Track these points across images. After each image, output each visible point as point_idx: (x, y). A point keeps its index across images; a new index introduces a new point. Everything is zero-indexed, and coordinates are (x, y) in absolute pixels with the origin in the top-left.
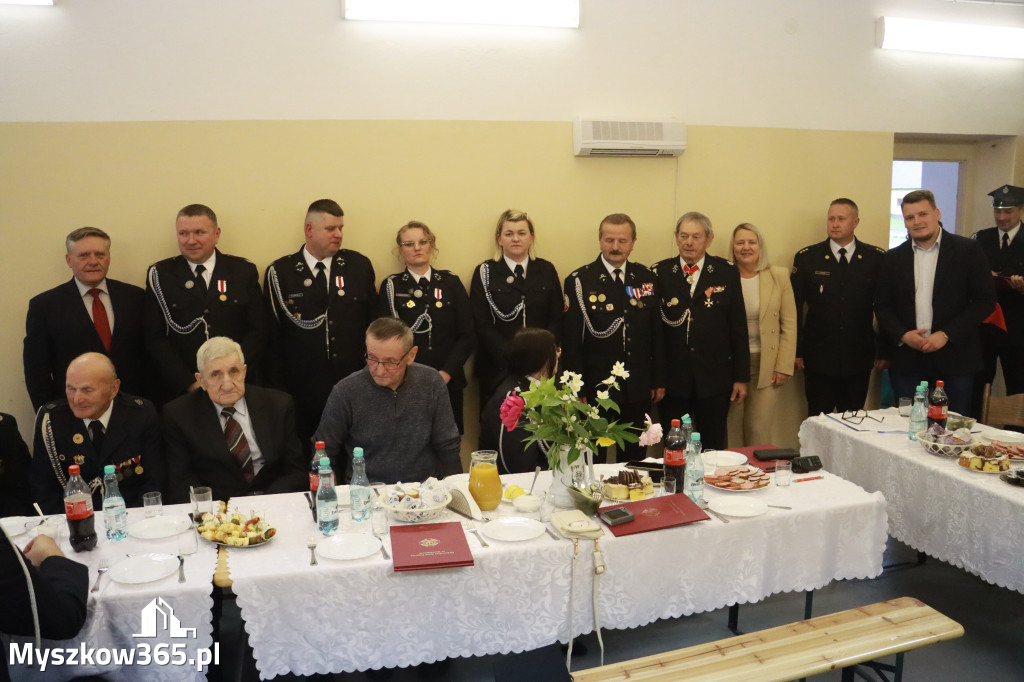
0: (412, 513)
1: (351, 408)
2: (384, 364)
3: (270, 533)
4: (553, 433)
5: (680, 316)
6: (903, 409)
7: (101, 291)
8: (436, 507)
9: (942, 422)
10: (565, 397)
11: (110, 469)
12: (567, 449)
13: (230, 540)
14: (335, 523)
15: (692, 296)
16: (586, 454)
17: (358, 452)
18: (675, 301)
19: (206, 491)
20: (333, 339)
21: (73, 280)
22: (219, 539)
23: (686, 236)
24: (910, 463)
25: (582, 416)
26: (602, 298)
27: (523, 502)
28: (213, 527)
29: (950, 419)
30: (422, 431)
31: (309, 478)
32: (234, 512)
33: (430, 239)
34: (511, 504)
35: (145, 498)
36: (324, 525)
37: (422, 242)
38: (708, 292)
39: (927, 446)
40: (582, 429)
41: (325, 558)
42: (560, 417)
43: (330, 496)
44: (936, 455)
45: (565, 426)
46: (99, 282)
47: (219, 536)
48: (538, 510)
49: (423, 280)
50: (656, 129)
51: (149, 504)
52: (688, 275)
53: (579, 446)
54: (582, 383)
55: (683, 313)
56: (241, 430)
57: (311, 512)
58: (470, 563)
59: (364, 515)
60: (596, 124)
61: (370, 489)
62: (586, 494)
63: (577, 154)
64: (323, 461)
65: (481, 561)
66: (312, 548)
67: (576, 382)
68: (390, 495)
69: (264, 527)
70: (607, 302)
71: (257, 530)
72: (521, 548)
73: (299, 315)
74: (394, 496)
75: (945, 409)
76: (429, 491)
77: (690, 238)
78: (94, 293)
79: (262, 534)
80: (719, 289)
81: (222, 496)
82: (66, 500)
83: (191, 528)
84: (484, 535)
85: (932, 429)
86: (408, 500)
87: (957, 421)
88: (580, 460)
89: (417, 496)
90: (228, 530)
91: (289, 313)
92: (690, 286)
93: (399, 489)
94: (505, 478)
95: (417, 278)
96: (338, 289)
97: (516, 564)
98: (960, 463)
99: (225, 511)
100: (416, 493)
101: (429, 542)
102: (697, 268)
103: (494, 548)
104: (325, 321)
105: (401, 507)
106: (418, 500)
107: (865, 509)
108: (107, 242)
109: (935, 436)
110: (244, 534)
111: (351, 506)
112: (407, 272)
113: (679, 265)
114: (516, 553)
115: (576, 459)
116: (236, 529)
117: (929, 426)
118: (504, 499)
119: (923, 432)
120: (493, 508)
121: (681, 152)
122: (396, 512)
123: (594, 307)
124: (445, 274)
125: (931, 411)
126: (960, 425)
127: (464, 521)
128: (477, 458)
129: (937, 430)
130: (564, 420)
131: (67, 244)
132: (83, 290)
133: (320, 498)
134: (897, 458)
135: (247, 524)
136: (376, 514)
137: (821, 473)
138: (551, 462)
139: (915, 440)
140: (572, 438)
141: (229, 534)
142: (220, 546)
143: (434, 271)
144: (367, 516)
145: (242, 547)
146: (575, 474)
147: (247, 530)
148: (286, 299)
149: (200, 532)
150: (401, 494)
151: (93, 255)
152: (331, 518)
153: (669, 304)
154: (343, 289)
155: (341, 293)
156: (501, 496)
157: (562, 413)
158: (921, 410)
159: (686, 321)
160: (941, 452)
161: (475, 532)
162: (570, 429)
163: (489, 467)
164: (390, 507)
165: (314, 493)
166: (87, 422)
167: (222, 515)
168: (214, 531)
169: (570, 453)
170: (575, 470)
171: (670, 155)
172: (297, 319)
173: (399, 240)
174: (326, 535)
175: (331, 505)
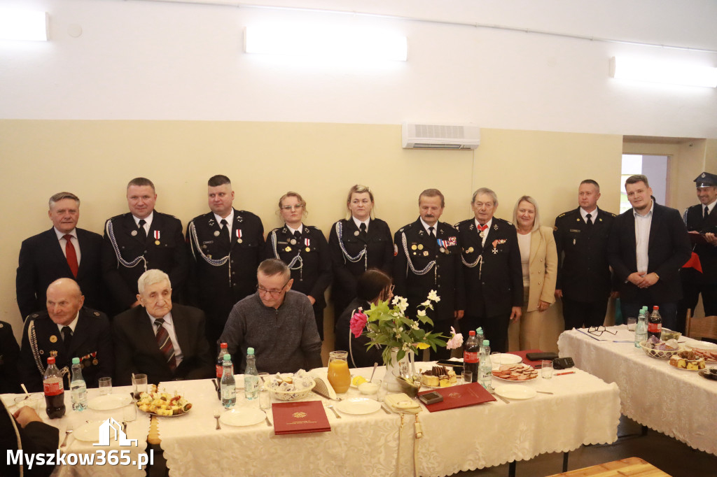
0: (288, 394)
1: (246, 321)
2: (270, 292)
3: (188, 407)
4: (386, 340)
5: (475, 260)
6: (631, 326)
7: (72, 236)
8: (304, 390)
9: (658, 335)
10: (396, 314)
11: (76, 361)
12: (397, 350)
13: (160, 412)
14: (233, 401)
15: (483, 246)
16: (409, 354)
17: (251, 351)
18: (471, 250)
19: (143, 377)
20: (234, 273)
21: (53, 228)
22: (152, 411)
23: (481, 204)
24: (635, 363)
25: (407, 328)
26: (421, 247)
27: (366, 387)
28: (148, 402)
29: (663, 333)
30: (295, 338)
31: (216, 368)
32: (163, 392)
33: (302, 204)
34: (357, 389)
35: (100, 382)
36: (226, 402)
37: (297, 207)
38: (495, 244)
39: (647, 351)
40: (406, 336)
41: (226, 425)
42: (392, 328)
43: (230, 381)
44: (654, 358)
45: (395, 334)
46: (71, 230)
47: (152, 408)
48: (375, 393)
49: (297, 232)
50: (460, 130)
51: (102, 386)
52: (480, 232)
53: (405, 349)
54: (407, 305)
55: (477, 258)
56: (168, 335)
57: (216, 393)
58: (329, 429)
59: (254, 396)
60: (417, 127)
61: (259, 377)
62: (409, 382)
63: (404, 146)
64: (226, 356)
65: (335, 428)
66: (217, 418)
67: (403, 304)
68: (272, 382)
69: (184, 402)
70: (424, 250)
71: (179, 404)
72: (364, 419)
73: (210, 256)
74: (275, 383)
75: (659, 325)
76: (300, 379)
77: (484, 205)
78: (67, 237)
79: (182, 407)
80: (502, 241)
81: (154, 380)
82: (44, 382)
83: (132, 403)
84: (338, 410)
85: (650, 339)
86: (285, 385)
87: (668, 334)
88: (406, 358)
89: (291, 383)
90: (159, 405)
91: (203, 255)
92: (481, 239)
93: (278, 377)
94: (353, 371)
95: (293, 231)
96: (237, 238)
97: (360, 430)
98: (671, 363)
99: (156, 392)
100: (290, 380)
101: (299, 414)
102: (487, 227)
103: (345, 419)
104: (228, 261)
105: (280, 390)
106: (292, 385)
107: (604, 395)
108: (77, 203)
109: (653, 344)
110: (169, 407)
111: (245, 389)
112: (286, 227)
113: (474, 224)
114: (360, 423)
115: (402, 357)
116: (164, 404)
117: (649, 337)
118: (352, 385)
119: (644, 342)
120: (344, 392)
121: (476, 147)
122: (276, 393)
123: (415, 253)
124: (312, 228)
125: (650, 327)
126: (670, 337)
127: (324, 400)
128: (333, 356)
129: (654, 340)
130: (395, 330)
131: (50, 203)
132: (60, 235)
133: (224, 383)
134: (626, 360)
135: (172, 401)
136: (263, 395)
137: (574, 369)
138: (385, 360)
139: (639, 347)
140: (399, 343)
141: (159, 407)
142: (153, 415)
143: (304, 227)
144: (256, 396)
145: (168, 417)
146: (401, 367)
147: (171, 404)
148: (201, 244)
149: (138, 406)
150: (280, 381)
151: (67, 212)
152: (231, 397)
153: (467, 252)
154: (241, 238)
155: (240, 241)
156: (350, 383)
157: (392, 325)
158: (643, 326)
159: (479, 263)
160: (657, 356)
161: (331, 408)
162: (398, 337)
163: (341, 363)
164: (272, 390)
165: (219, 380)
166: (60, 327)
167: (154, 394)
168: (148, 405)
169: (398, 353)
170: (402, 366)
171: (469, 149)
172: (209, 258)
173: (280, 204)
174: (228, 409)
175: (231, 388)
